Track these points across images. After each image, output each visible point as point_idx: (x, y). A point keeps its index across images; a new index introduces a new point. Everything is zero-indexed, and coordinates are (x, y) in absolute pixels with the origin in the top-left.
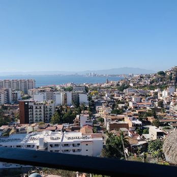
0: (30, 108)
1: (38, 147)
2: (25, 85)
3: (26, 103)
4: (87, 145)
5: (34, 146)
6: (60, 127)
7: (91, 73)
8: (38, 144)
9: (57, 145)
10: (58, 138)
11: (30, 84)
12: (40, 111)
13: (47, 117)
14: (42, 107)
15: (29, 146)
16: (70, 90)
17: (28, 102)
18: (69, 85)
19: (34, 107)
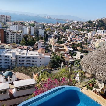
0: (8, 34)
1: (11, 57)
2: (5, 19)
3: (5, 31)
4: (41, 59)
5: (9, 57)
6: (26, 47)
7: (47, 17)
8: (12, 56)
9: (23, 57)
10: (24, 54)
11: (8, 18)
12: (14, 37)
13: (18, 40)
14: (15, 34)
15: (6, 56)
16: (33, 25)
17: (6, 30)
18: (33, 22)
19: (10, 34)
